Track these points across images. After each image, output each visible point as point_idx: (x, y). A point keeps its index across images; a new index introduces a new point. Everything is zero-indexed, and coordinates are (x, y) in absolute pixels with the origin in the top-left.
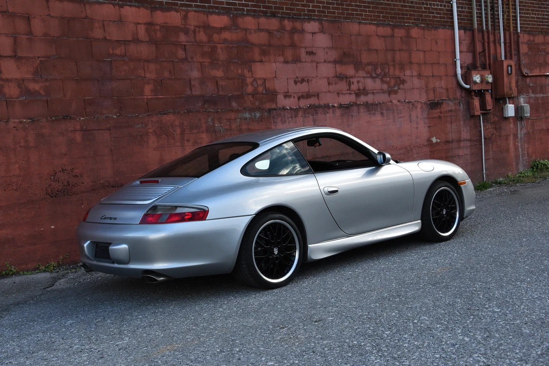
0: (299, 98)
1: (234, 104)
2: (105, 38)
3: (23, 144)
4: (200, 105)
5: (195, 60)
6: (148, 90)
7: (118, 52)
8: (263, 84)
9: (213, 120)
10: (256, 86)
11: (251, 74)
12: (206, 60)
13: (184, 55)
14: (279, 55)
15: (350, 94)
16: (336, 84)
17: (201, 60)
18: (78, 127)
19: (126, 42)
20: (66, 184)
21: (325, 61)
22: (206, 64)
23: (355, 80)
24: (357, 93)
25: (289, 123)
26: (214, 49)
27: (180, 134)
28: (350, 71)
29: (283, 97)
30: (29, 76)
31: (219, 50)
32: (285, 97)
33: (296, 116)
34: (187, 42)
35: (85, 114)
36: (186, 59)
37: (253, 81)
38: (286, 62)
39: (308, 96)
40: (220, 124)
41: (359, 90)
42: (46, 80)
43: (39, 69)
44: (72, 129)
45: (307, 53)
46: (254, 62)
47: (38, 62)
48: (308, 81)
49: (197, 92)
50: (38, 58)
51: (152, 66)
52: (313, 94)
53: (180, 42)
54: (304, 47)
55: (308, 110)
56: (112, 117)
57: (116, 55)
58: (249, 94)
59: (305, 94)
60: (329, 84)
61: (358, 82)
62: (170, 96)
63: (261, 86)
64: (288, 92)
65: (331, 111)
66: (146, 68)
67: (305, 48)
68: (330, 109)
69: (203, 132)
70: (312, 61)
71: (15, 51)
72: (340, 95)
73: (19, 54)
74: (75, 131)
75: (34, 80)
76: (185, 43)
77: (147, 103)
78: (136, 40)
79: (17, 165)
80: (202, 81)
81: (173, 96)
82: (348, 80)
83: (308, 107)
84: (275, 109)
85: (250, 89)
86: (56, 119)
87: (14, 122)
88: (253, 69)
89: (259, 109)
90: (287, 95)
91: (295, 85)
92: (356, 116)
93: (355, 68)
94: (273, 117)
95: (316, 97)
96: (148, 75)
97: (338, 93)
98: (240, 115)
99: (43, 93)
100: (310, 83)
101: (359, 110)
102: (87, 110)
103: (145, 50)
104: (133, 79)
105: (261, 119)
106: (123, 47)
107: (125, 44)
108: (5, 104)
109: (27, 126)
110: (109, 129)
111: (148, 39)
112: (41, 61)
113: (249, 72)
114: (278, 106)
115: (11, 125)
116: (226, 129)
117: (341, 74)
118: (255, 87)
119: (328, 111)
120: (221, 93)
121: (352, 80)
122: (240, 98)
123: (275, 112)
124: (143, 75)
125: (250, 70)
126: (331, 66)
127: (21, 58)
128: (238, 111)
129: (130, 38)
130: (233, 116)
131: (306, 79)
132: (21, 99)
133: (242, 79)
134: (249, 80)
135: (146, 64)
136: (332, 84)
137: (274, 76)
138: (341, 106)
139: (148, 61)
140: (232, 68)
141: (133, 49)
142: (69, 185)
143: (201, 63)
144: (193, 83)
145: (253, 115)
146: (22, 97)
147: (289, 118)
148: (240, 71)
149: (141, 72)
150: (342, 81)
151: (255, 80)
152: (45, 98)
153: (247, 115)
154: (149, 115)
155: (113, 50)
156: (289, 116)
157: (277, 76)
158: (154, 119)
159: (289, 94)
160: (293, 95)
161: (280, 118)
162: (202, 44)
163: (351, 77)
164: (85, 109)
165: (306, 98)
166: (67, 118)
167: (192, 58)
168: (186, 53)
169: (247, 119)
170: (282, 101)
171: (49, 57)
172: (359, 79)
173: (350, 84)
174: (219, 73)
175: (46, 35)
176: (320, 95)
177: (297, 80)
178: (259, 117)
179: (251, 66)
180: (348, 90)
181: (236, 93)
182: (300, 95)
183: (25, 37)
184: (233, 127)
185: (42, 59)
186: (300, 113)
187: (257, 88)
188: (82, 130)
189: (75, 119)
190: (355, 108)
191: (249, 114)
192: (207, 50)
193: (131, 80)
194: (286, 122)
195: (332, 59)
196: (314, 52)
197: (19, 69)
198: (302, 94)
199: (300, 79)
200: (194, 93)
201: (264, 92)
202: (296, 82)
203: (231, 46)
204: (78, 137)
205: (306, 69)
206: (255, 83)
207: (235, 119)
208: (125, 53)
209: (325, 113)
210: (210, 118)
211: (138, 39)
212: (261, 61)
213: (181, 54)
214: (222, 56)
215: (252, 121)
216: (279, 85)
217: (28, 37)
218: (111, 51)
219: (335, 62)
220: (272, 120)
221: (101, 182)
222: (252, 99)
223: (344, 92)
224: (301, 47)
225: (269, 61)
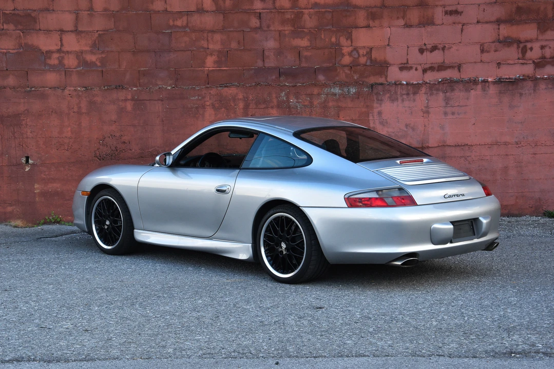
0: (425, 71)
1: (321, 78)
2: (166, 10)
3: (76, 110)
4: (274, 77)
5: (272, 28)
6: (210, 62)
7: (179, 23)
8: (367, 53)
9: (287, 95)
10: (356, 56)
11: (349, 42)
12: (286, 28)
13: (259, 23)
14: (398, 18)
15: (523, 64)
16: (496, 51)
17: (280, 28)
18: (129, 97)
19: (189, 13)
20: (114, 149)
21: (478, 22)
22: (287, 32)
23: (536, 46)
24: (539, 63)
25: (403, 101)
26: (299, 16)
27: (244, 108)
28: (528, 32)
29: (397, 69)
30: (88, 48)
31: (306, 17)
32: (401, 69)
33: (415, 93)
34: (263, 9)
35: (138, 85)
36: (260, 28)
37: (352, 51)
38: (408, 26)
39: (441, 67)
40: (297, 99)
41: (543, 57)
42: (103, 52)
43: (97, 42)
44: (124, 98)
45: (446, 13)
46: (357, 27)
47: (96, 35)
48: (443, 49)
49: (271, 63)
50: (97, 31)
51: (218, 37)
52: (452, 65)
53: (254, 10)
54: (441, 6)
55: (437, 86)
56: (166, 89)
57: (177, 26)
58: (345, 66)
59: (436, 66)
60: (482, 51)
61: (542, 47)
62: (236, 68)
63: (363, 56)
64: (407, 63)
65: (479, 87)
66: (209, 38)
67: (444, 6)
68: (478, 84)
69: (272, 107)
70: (454, 23)
71: (76, 26)
72: (502, 66)
73: (80, 29)
74: (126, 100)
75: (92, 52)
76: (261, 11)
77: (208, 75)
78: (201, 11)
79: (69, 129)
80: (279, 52)
81: (240, 68)
82: (522, 45)
83: (439, 82)
84: (382, 84)
85: (347, 60)
86: (108, 89)
87: (70, 90)
88: (354, 37)
89: (356, 83)
90: (404, 67)
91: (419, 54)
92: (530, 94)
93: (539, 28)
94: (378, 94)
95: (456, 69)
96: (211, 46)
97: (499, 64)
98: (326, 90)
99: (99, 64)
100: (446, 51)
101: (535, 86)
102: (141, 81)
103: (209, 21)
104: (193, 50)
105: (358, 95)
106: (185, 18)
107: (187, 15)
108: (63, 73)
109: (80, 93)
110: (162, 101)
111: (214, 9)
112: (99, 34)
113: (347, 39)
114: (389, 80)
115: (67, 92)
116: (305, 106)
117: (508, 37)
118: (355, 58)
119: (474, 87)
120: (303, 65)
121: (529, 45)
122: (329, 71)
123: (380, 87)
124: (205, 46)
125: (350, 37)
126: (490, 27)
127: (82, 32)
128: (325, 85)
129: (193, 8)
130: (316, 91)
131: (440, 46)
132: (79, 69)
133: (337, 49)
134: (346, 50)
135: (210, 34)
136: (488, 52)
137: (387, 43)
138: (499, 81)
139: (213, 32)
140: (323, 36)
141: (196, 20)
142: (117, 150)
143: (280, 31)
144: (266, 53)
145: (346, 90)
146: (80, 67)
147: (402, 95)
148: (333, 39)
149: (204, 43)
150: (509, 46)
151: (356, 49)
152: (100, 69)
153: (337, 90)
154: (208, 88)
155: (173, 21)
156: (404, 92)
157: (390, 44)
158: (213, 91)
159: (408, 66)
160: (414, 66)
161: (388, 95)
162: (283, 11)
163: (531, 41)
164: (139, 80)
165: (438, 70)
166: (120, 87)
167: (268, 26)
168: (260, 22)
169: (336, 95)
170: (394, 74)
171: (107, 31)
172: (544, 43)
173: (524, 50)
174: (304, 43)
175: (106, 10)
176: (464, 66)
177: (424, 47)
178: (355, 93)
179: (351, 34)
180: (519, 59)
181: (325, 65)
182: (427, 66)
183: (87, 12)
184: (316, 102)
185: (100, 32)
186: (423, 90)
187: (358, 58)
188: (133, 99)
189: (128, 89)
190: (530, 84)
191: (340, 89)
192: (289, 17)
193: (192, 51)
194: (397, 99)
195: (493, 19)
196: (460, 9)
197: (79, 42)
198: (430, 66)
199: (429, 47)
200: (267, 65)
201: (368, 63)
202: (421, 51)
203: (323, 10)
204: (129, 106)
205: (444, 32)
206: (355, 52)
207: (319, 94)
208: (187, 24)
209: (467, 90)
210: (284, 93)
211: (203, 9)
212: (368, 27)
213: (254, 22)
214: (309, 22)
215: (344, 97)
216: (394, 56)
217: (89, 12)
218: (171, 23)
219: (499, 22)
220: (375, 97)
221: (150, 150)
222: (349, 72)
223: (511, 62)
224: (437, 6)
225: (381, 26)
